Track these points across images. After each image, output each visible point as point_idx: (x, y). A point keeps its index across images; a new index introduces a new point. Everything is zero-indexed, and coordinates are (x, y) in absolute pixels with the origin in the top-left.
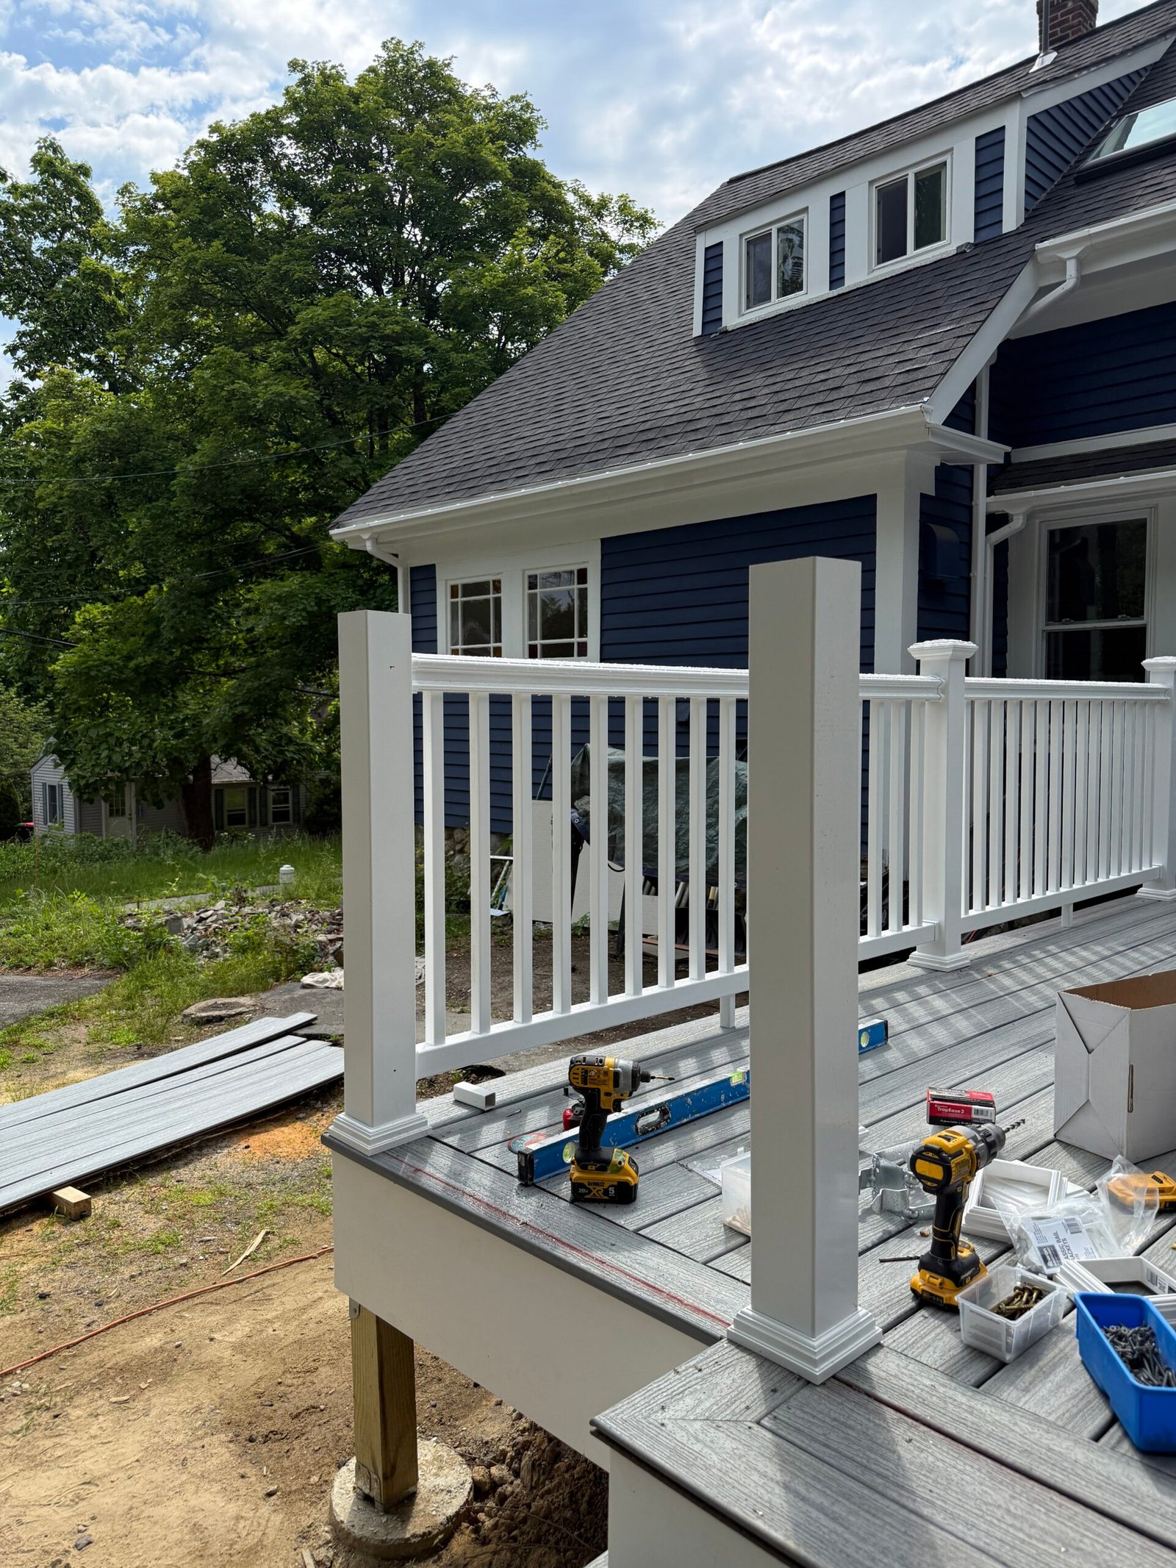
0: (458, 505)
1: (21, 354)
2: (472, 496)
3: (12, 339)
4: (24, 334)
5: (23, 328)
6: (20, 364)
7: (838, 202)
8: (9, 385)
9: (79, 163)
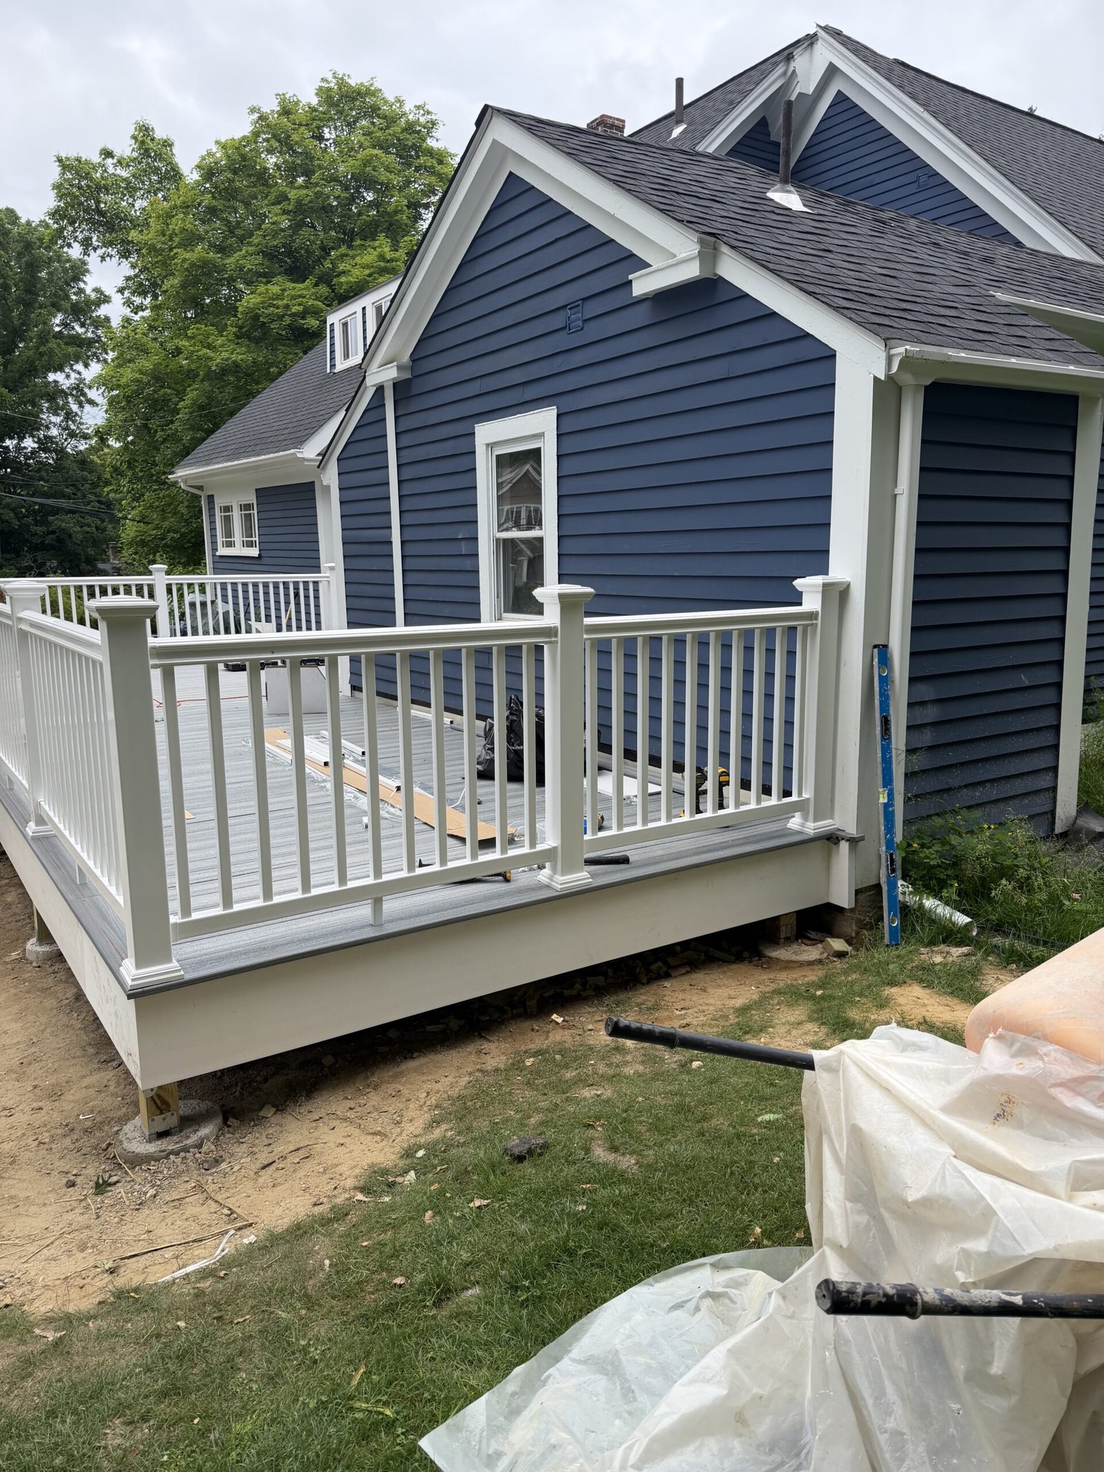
0: (201, 470)
1: (127, 294)
2: (208, 464)
3: (120, 282)
4: (128, 279)
5: (132, 273)
6: (128, 303)
7: (364, 309)
8: (120, 319)
9: (165, 138)
